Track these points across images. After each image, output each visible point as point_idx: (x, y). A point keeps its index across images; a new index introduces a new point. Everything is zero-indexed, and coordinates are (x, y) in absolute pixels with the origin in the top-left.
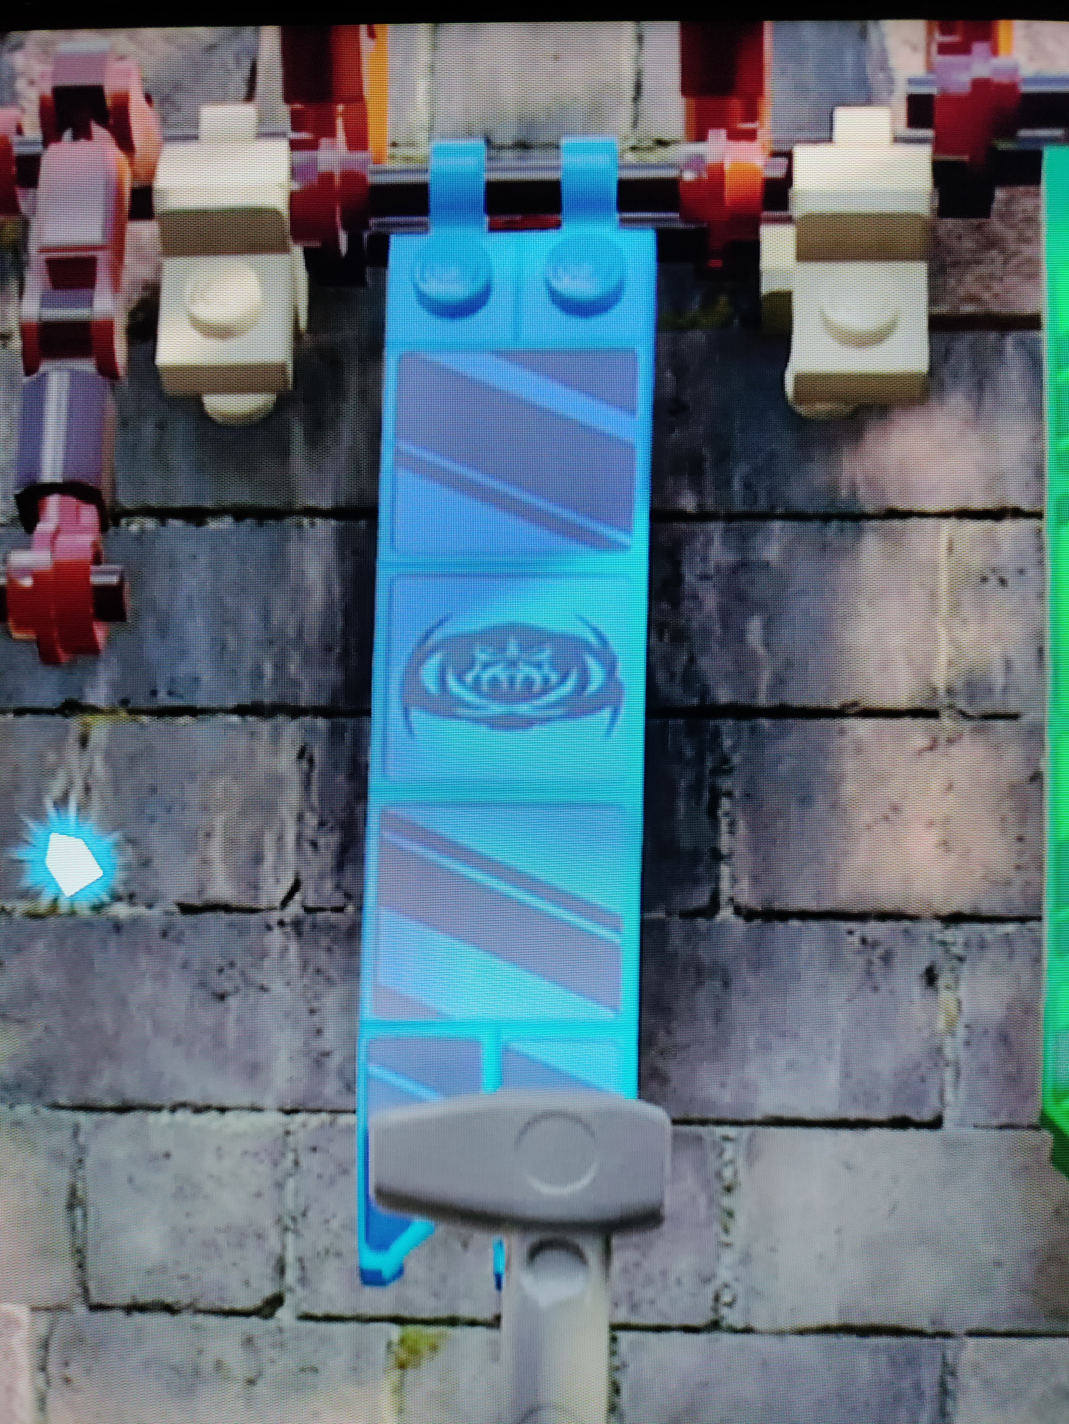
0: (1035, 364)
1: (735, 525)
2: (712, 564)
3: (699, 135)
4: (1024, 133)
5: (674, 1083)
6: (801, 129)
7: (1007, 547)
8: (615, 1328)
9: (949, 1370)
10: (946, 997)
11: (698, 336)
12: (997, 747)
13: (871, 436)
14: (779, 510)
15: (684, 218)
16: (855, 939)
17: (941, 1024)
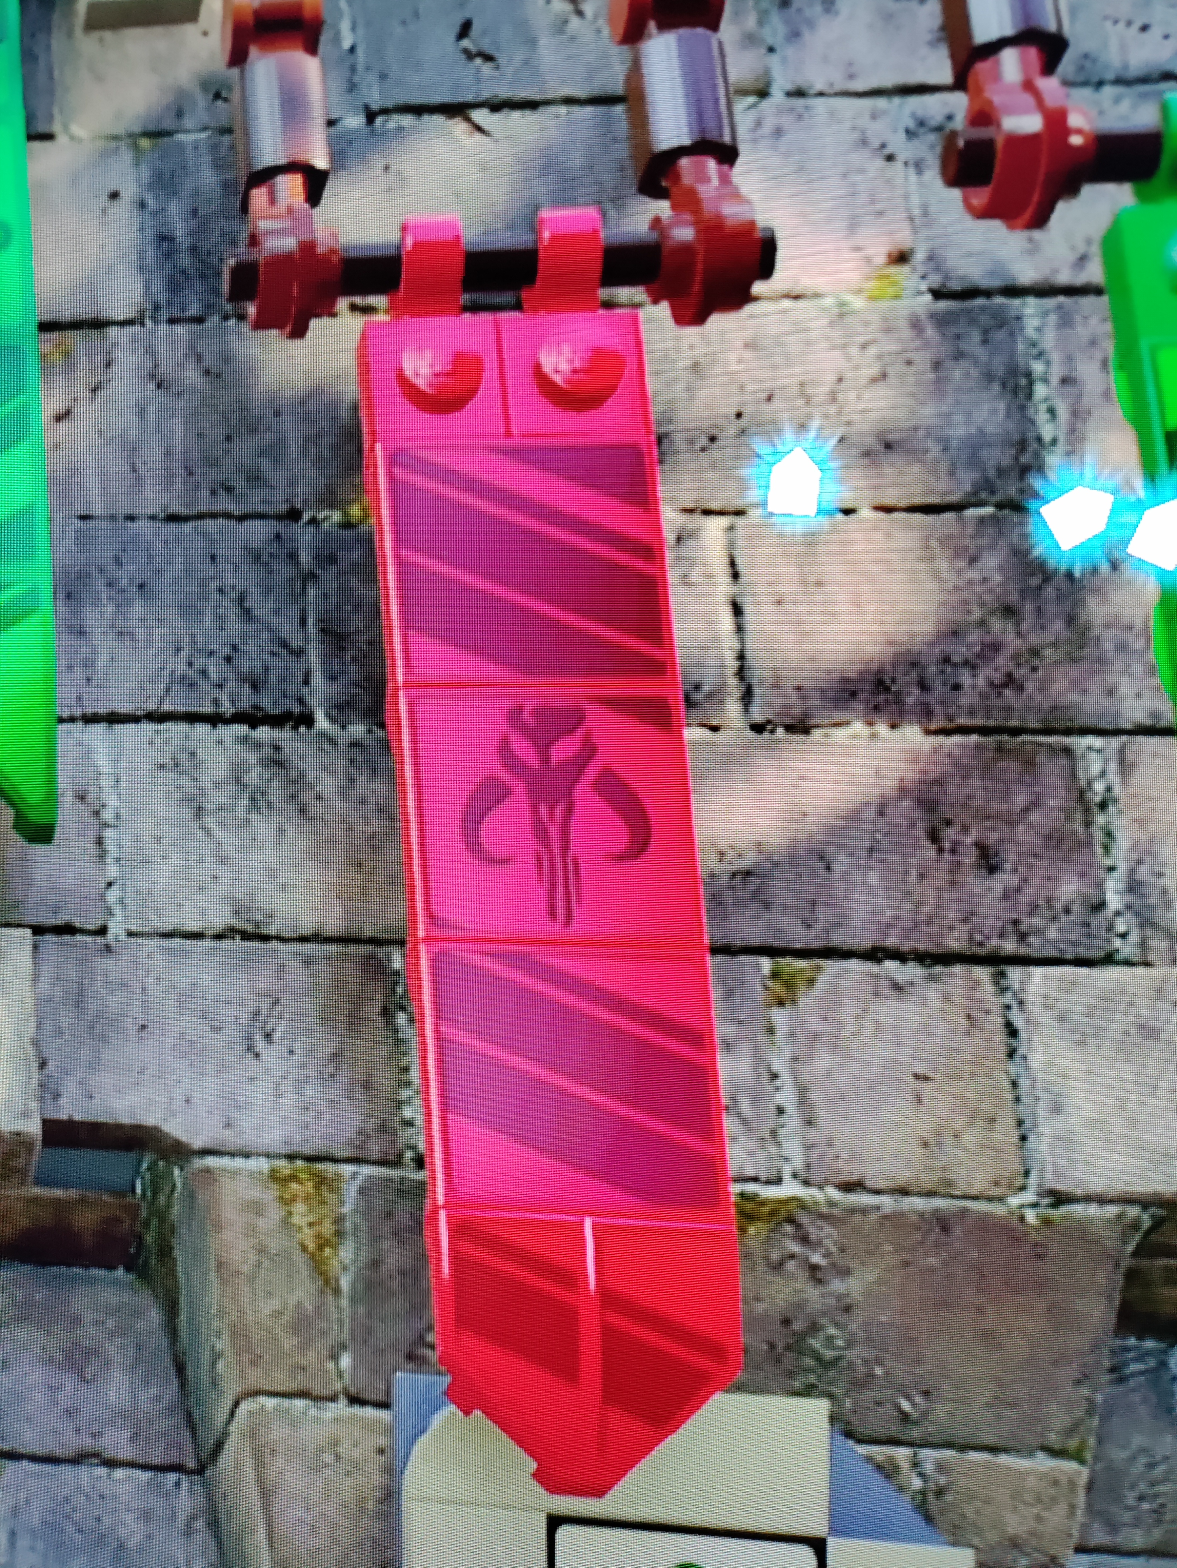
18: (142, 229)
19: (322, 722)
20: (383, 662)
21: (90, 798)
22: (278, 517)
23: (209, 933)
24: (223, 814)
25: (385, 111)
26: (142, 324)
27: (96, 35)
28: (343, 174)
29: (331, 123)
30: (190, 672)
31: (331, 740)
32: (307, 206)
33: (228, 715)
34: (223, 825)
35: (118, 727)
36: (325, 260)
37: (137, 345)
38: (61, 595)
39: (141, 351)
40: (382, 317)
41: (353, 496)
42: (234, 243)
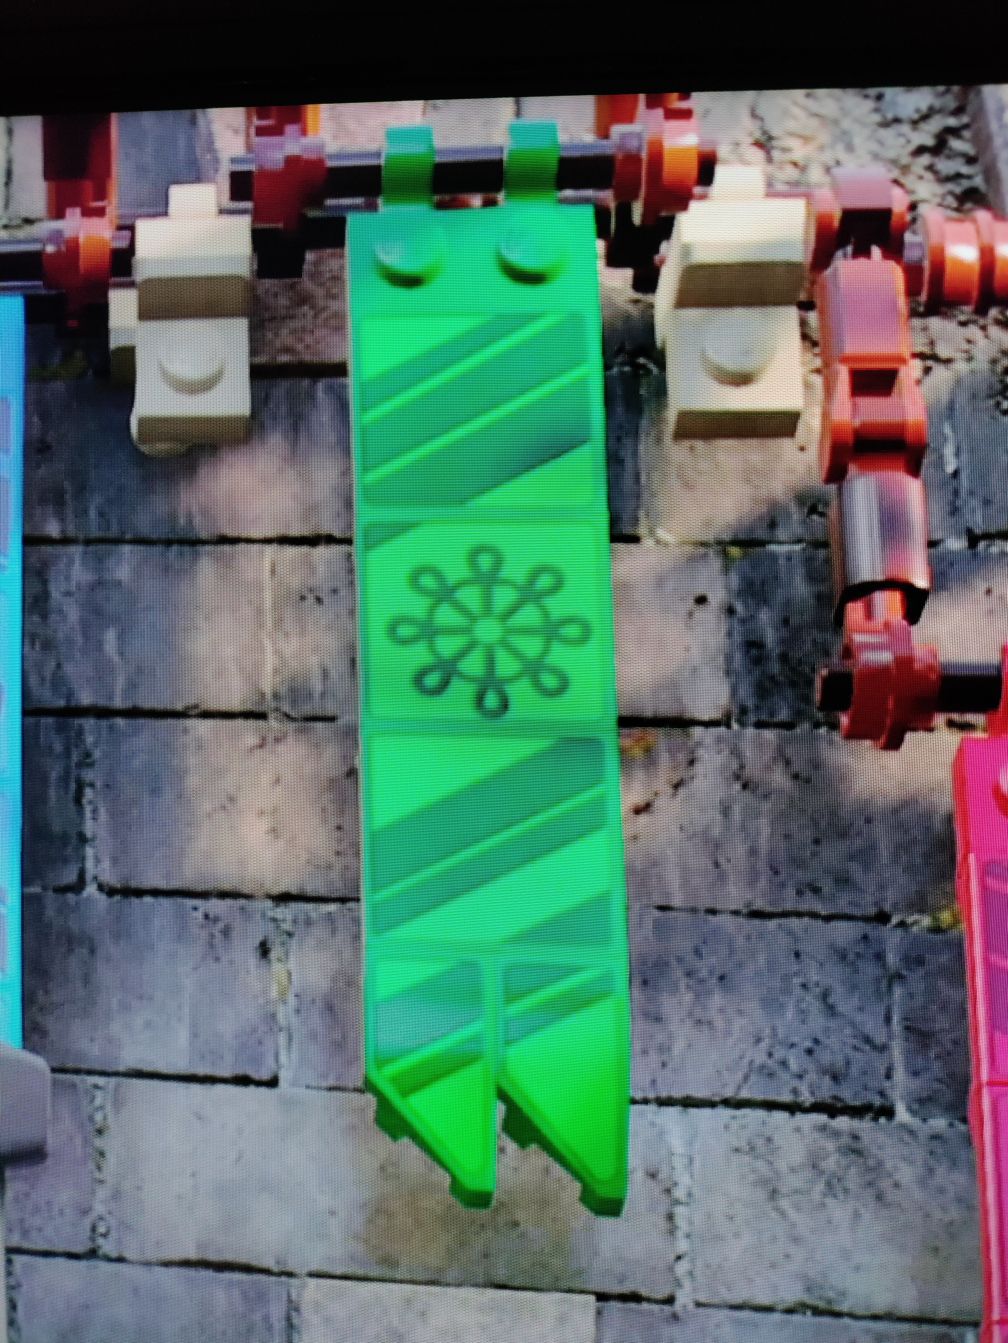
0: (343, 407)
1: (92, 548)
2: (74, 583)
3: (58, 213)
4: (330, 202)
5: (52, 1036)
6: (142, 205)
7: (321, 570)
8: (11, 1251)
9: (293, 1307)
10: (277, 967)
11: (59, 386)
12: (317, 745)
13: (203, 472)
14: (128, 536)
15: (47, 286)
16: (199, 915)
17: (274, 993)
18: (730, 634)
19: (902, 1114)
20: (968, 1060)
21: (661, 1176)
22: (866, 919)
23: (780, 1307)
24: (797, 1197)
25: (989, 537)
26: (728, 726)
27: (687, 443)
28: (944, 594)
29: (932, 544)
30: (770, 1062)
31: (912, 1132)
32: (905, 623)
33: (807, 1104)
34: (798, 1209)
35: (693, 1111)
36: (922, 676)
37: (722, 746)
38: (637, 981)
39: (726, 752)
40: (979, 735)
41: (944, 902)
42: (827, 653)
